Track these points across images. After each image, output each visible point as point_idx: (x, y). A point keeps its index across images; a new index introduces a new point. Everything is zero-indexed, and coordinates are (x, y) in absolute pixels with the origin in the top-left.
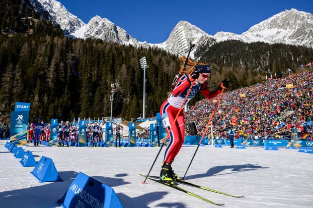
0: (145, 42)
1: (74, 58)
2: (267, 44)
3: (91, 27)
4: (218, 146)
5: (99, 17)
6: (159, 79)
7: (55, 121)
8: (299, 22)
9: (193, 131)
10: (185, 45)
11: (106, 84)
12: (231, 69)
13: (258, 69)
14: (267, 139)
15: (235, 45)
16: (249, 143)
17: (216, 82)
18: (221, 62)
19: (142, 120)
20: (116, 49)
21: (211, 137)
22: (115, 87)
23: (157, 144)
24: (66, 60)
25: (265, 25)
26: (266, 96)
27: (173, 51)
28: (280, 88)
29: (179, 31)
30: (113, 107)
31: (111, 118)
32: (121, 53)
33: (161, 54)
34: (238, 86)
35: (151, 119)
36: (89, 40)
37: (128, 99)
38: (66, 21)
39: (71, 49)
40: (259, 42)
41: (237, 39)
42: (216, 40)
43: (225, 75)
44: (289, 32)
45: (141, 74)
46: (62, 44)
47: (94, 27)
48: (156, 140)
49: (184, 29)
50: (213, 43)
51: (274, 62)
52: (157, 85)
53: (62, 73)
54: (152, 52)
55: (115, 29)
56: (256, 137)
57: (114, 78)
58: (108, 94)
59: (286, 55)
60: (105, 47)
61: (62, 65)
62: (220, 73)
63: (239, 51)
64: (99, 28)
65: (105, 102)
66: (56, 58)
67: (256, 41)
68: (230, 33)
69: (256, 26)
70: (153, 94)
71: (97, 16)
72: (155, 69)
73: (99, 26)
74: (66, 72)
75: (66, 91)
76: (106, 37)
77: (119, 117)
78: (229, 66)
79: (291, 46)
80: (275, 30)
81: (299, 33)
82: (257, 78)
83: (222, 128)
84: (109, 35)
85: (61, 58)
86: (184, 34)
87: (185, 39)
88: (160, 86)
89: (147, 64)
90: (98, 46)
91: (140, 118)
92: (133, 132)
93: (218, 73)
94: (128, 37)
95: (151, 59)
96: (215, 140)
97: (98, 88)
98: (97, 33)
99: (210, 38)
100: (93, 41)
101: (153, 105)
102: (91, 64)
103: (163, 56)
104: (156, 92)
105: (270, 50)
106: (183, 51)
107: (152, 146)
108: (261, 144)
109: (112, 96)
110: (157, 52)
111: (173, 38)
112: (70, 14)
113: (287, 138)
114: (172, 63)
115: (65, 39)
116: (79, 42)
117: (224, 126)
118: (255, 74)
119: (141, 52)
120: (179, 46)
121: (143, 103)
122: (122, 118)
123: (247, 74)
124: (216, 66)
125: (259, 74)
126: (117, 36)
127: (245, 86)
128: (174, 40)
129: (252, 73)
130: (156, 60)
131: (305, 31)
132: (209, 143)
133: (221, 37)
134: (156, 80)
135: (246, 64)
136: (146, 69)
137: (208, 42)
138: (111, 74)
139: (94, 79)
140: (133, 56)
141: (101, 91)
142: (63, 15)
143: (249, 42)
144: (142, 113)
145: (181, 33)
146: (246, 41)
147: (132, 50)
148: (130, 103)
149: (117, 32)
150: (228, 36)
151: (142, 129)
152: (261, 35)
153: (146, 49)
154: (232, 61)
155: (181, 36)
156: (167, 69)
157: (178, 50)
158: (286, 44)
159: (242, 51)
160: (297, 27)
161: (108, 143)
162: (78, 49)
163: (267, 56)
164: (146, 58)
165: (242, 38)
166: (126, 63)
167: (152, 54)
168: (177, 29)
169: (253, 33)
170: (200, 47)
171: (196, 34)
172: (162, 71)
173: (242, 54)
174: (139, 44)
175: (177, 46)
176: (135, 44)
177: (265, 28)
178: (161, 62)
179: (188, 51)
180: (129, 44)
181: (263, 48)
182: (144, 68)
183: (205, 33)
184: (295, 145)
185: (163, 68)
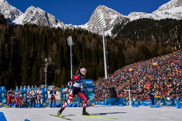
0: (71, 24)
1: (15, 40)
2: (175, 19)
3: (27, 15)
4: (135, 106)
5: (33, 7)
6: (83, 53)
7: (3, 88)
9: (114, 94)
10: (103, 25)
11: (41, 59)
12: (144, 42)
13: (168, 41)
14: (179, 100)
15: (147, 22)
16: (162, 103)
17: (131, 54)
18: (135, 38)
20: (48, 31)
21: (128, 99)
22: (47, 61)
24: (9, 41)
25: (173, 3)
26: (176, 63)
27: (93, 31)
29: (98, 14)
30: (47, 77)
31: (46, 86)
32: (52, 34)
33: (83, 33)
34: (151, 56)
36: (27, 26)
37: (59, 70)
38: (8, 12)
39: (13, 33)
41: (148, 17)
42: (130, 20)
43: (139, 48)
45: (68, 50)
46: (6, 30)
47: (30, 15)
49: (102, 12)
50: (127, 22)
52: (82, 59)
53: (7, 52)
54: (76, 32)
55: (46, 15)
56: (168, 99)
57: (47, 54)
58: (43, 67)
60: (39, 30)
61: (6, 45)
62: (134, 45)
63: (150, 27)
64: (33, 15)
65: (40, 73)
66: (2, 41)
67: (165, 18)
68: (142, 13)
69: (164, 5)
71: (32, 6)
72: (79, 45)
73: (34, 14)
74: (10, 51)
75: (11, 66)
76: (39, 22)
77: (52, 85)
78: (142, 40)
82: (167, 49)
83: (138, 91)
84: (42, 20)
85: (5, 40)
86: (102, 16)
87: (104, 20)
88: (84, 59)
89: (73, 42)
90: (33, 30)
92: (64, 95)
93: (132, 46)
94: (57, 22)
95: (76, 38)
96: (132, 102)
97: (35, 63)
98: (32, 20)
99: (125, 18)
100: (29, 26)
102: (29, 44)
103: (85, 35)
105: (178, 25)
106: (102, 30)
108: (173, 104)
109: (46, 69)
110: (80, 31)
111: (93, 20)
112: (11, 6)
114: (93, 40)
115: (8, 26)
116: (18, 28)
117: (140, 90)
118: (165, 46)
119: (68, 33)
121: (71, 73)
122: (54, 85)
123: (158, 46)
124: (130, 40)
125: (169, 46)
126: (48, 21)
127: (156, 56)
128: (94, 21)
129: (163, 45)
130: (80, 38)
132: (127, 104)
133: (134, 16)
134: (80, 54)
135: (156, 37)
136: (72, 46)
137: (123, 21)
138: (44, 51)
139: (31, 55)
140: (62, 36)
141: (37, 65)
142: (6, 7)
143: (159, 19)
145: (100, 15)
146: (156, 19)
147: (60, 31)
148: (61, 73)
149: (47, 18)
150: (140, 16)
153: (72, 30)
154: (144, 36)
155: (100, 18)
156: (91, 45)
157: (98, 29)
159: (152, 27)
161: (44, 104)
162: (18, 33)
163: (176, 30)
164: (72, 39)
165: (152, 16)
166: (56, 41)
167: (76, 34)
168: (96, 12)
169: (162, 12)
170: (116, 26)
171: (112, 15)
172: (85, 47)
173: (153, 29)
174: (66, 26)
175: (97, 26)
176: (62, 26)
177: (172, 7)
178: (84, 40)
179: (106, 29)
180: (58, 27)
181: (171, 23)
182: (70, 45)
183: (120, 14)
185: (86, 45)
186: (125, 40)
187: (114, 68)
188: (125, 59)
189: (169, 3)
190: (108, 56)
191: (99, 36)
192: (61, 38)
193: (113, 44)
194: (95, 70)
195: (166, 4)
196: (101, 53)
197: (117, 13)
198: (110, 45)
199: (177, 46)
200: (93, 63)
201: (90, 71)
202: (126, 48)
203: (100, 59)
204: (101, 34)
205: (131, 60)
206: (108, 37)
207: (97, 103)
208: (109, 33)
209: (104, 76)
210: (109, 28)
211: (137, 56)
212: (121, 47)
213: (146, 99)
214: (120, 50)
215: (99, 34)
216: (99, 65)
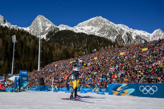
0: (16, 26)
2: (86, 34)
4: (55, 91)
6: (24, 50)
8: (102, 24)
9: (42, 83)
10: (41, 30)
12: (66, 47)
13: (81, 48)
14: (83, 87)
17: (57, 54)
18: (61, 42)
19: (11, 76)
23: (19, 90)
25: (86, 23)
27: (33, 33)
28: (91, 60)
29: (38, 21)
33: (25, 34)
34: (69, 57)
35: (17, 75)
37: (2, 62)
40: (82, 33)
41: (71, 30)
42: (59, 29)
43: (63, 50)
44: (98, 29)
45: (12, 46)
48: (18, 87)
49: (41, 20)
50: (57, 31)
51: (89, 45)
52: (22, 54)
59: (95, 41)
62: (60, 49)
63: (71, 37)
67: (81, 32)
68: (67, 26)
69: (81, 23)
70: (19, 59)
72: (21, 43)
78: (65, 45)
79: (98, 36)
81: (102, 30)
82: (80, 53)
83: (59, 81)
86: (40, 23)
87: (41, 27)
89: (16, 40)
94: (5, 22)
95: (19, 37)
96: (54, 88)
99: (56, 28)
101: (19, 66)
104: (21, 58)
105: (87, 38)
106: (39, 34)
107: (15, 91)
110: (23, 32)
113: (92, 87)
114: (32, 41)
117: (60, 80)
118: (79, 51)
119: (13, 32)
120: (37, 30)
121: (12, 65)
123: (75, 50)
124: (58, 44)
125: (81, 51)
128: (35, 26)
131: (105, 29)
132: (51, 90)
133: (62, 28)
134: (21, 50)
135: (74, 45)
137: (55, 30)
140: (8, 34)
143: (77, 32)
144: (11, 71)
146: (75, 32)
147: (7, 30)
150: (66, 28)
151: (10, 81)
152: (84, 29)
153: (16, 30)
154: (67, 42)
155: (38, 24)
156: (30, 44)
157: (37, 33)
158: (96, 35)
159: (73, 36)
160: (102, 27)
163: (86, 41)
164: (16, 37)
165: (73, 29)
167: (20, 34)
168: (37, 20)
169: (80, 28)
170: (50, 33)
171: (47, 24)
172: (26, 45)
173: (73, 39)
174: (12, 27)
175: (36, 30)
176: (9, 26)
177: (86, 25)
178: (25, 39)
179: (42, 34)
180: (5, 26)
181: (84, 36)
182: (14, 42)
183: (53, 24)
184: (96, 91)
185: (26, 43)
186: (55, 44)
187: (45, 63)
188: (53, 57)
189: (84, 22)
190: (42, 54)
191: (37, 38)
192: (7, 35)
193: (46, 46)
194: (31, 64)
195: (82, 23)
196: (37, 51)
197: (52, 23)
198: (44, 46)
199: (86, 52)
200: (31, 58)
201: (28, 64)
202: (54, 50)
203: (36, 55)
204: (38, 37)
205: (57, 58)
206: (43, 40)
207: (30, 89)
208: (44, 37)
209: (37, 69)
210: (45, 33)
211: (61, 56)
212: (52, 49)
213: (63, 86)
214: (50, 50)
215: (37, 37)
216: (34, 60)
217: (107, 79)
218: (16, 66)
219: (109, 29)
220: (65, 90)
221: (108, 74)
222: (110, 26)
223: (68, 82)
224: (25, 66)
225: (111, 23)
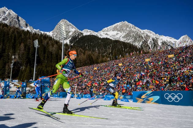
0: (39, 30)
4: (78, 98)
6: (46, 55)
8: (128, 29)
10: (64, 35)
11: (8, 55)
12: (90, 52)
13: (105, 54)
14: (106, 94)
16: (97, 97)
17: (81, 59)
18: (85, 48)
19: (32, 82)
20: (18, 32)
25: (111, 28)
26: (108, 69)
27: (56, 38)
28: (116, 66)
29: (61, 25)
30: (12, 72)
31: (10, 80)
32: (21, 35)
34: (94, 63)
37: (24, 67)
40: (107, 38)
41: (95, 35)
42: (83, 34)
43: (87, 56)
44: (123, 34)
45: (34, 51)
49: (64, 25)
50: (81, 36)
51: (114, 50)
52: (44, 59)
55: (18, 18)
57: (15, 52)
58: (9, 63)
59: (120, 47)
60: (10, 30)
62: (84, 54)
64: (5, 16)
65: (6, 68)
68: (91, 31)
69: (106, 28)
70: (41, 65)
71: (5, 7)
72: (44, 48)
73: (6, 14)
76: (10, 23)
77: (16, 79)
78: (89, 50)
79: (123, 42)
80: (115, 32)
81: (127, 36)
82: (104, 59)
83: (82, 88)
84: (13, 22)
86: (64, 28)
87: (65, 31)
88: (46, 60)
89: (39, 45)
90: (4, 29)
91: (31, 80)
93: (82, 54)
94: (27, 26)
95: (41, 41)
96: (77, 95)
98: (4, 19)
99: (80, 32)
100: (0, 24)
101: (41, 72)
103: (49, 40)
104: (43, 63)
106: (62, 39)
108: (103, 98)
109: (12, 65)
110: (46, 37)
114: (55, 46)
117: (84, 86)
118: (103, 57)
119: (35, 36)
120: (60, 35)
121: (34, 70)
122: (18, 80)
123: (99, 56)
124: (82, 50)
126: (19, 23)
127: (97, 63)
128: (58, 31)
129: (102, 56)
130: (45, 42)
131: (131, 35)
132: (74, 97)
133: (86, 32)
134: (44, 55)
135: (99, 50)
136: (38, 48)
137: (79, 35)
138: (12, 49)
140: (30, 38)
141: (4, 60)
143: (102, 38)
144: (33, 77)
145: (62, 27)
146: (100, 37)
147: (29, 34)
148: (25, 70)
149: (19, 20)
150: (90, 33)
151: (32, 87)
152: (109, 34)
153: (39, 34)
154: (91, 48)
155: (62, 29)
156: (53, 49)
157: (60, 38)
158: (121, 41)
159: (97, 42)
160: (127, 32)
161: (5, 96)
163: (111, 46)
165: (98, 35)
166: (24, 42)
167: (42, 38)
169: (104, 33)
170: (74, 37)
171: (71, 29)
172: (48, 50)
173: (97, 44)
174: (34, 31)
176: (31, 30)
177: (110, 30)
178: (48, 44)
179: (66, 39)
180: (27, 30)
181: (108, 41)
182: (36, 47)
183: (77, 29)
184: (120, 98)
185: (49, 48)
186: (78, 49)
188: (76, 63)
189: (109, 27)
192: (29, 40)
197: (75, 28)
199: (110, 58)
200: (53, 64)
205: (80, 64)
206: (66, 45)
208: (68, 41)
210: (68, 38)
211: (85, 62)
213: (87, 93)
215: (60, 42)
217: (131, 86)
218: (38, 71)
219: (135, 35)
220: (89, 97)
221: (133, 81)
222: (136, 31)
223: (92, 88)
224: (47, 71)
225: (137, 28)
